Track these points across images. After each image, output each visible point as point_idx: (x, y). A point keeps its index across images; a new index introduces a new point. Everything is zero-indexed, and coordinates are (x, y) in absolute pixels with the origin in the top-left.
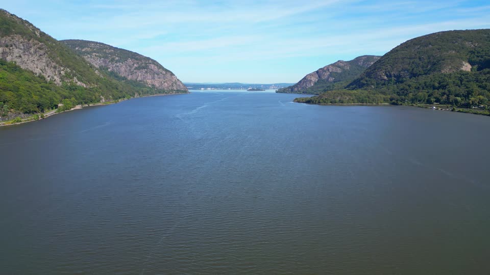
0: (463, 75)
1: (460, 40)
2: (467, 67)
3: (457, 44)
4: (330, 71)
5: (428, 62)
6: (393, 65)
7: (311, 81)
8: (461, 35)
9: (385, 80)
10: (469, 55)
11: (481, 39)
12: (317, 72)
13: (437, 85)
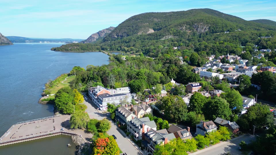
1: (152, 17)
2: (151, 31)
3: (150, 19)
4: (105, 32)
5: (135, 29)
6: (120, 30)
7: (94, 38)
8: (154, 15)
9: (115, 38)
10: (154, 26)
11: (162, 17)
12: (98, 33)
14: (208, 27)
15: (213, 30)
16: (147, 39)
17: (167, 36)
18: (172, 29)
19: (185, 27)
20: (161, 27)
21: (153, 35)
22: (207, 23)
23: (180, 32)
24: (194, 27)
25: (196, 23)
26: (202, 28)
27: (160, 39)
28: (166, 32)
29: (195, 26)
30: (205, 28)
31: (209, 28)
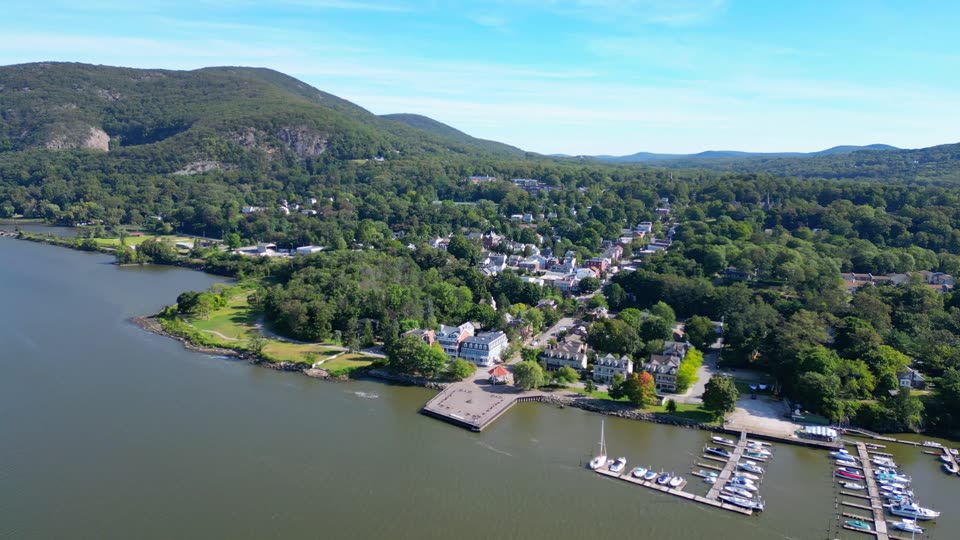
0: (79, 156)
1: (87, 83)
2: (99, 141)
3: (80, 90)
5: (23, 124)
8: (90, 74)
10: (103, 116)
11: (126, 86)
13: (26, 175)
14: (324, 141)
15: (340, 152)
16: (119, 169)
17: (198, 164)
18: (212, 140)
19: (251, 135)
20: (140, 124)
21: (138, 157)
22: (322, 129)
23: (242, 151)
24: (281, 139)
25: (286, 125)
26: (310, 145)
27: (173, 170)
28: (192, 147)
29: (287, 135)
30: (318, 144)
31: (329, 144)
